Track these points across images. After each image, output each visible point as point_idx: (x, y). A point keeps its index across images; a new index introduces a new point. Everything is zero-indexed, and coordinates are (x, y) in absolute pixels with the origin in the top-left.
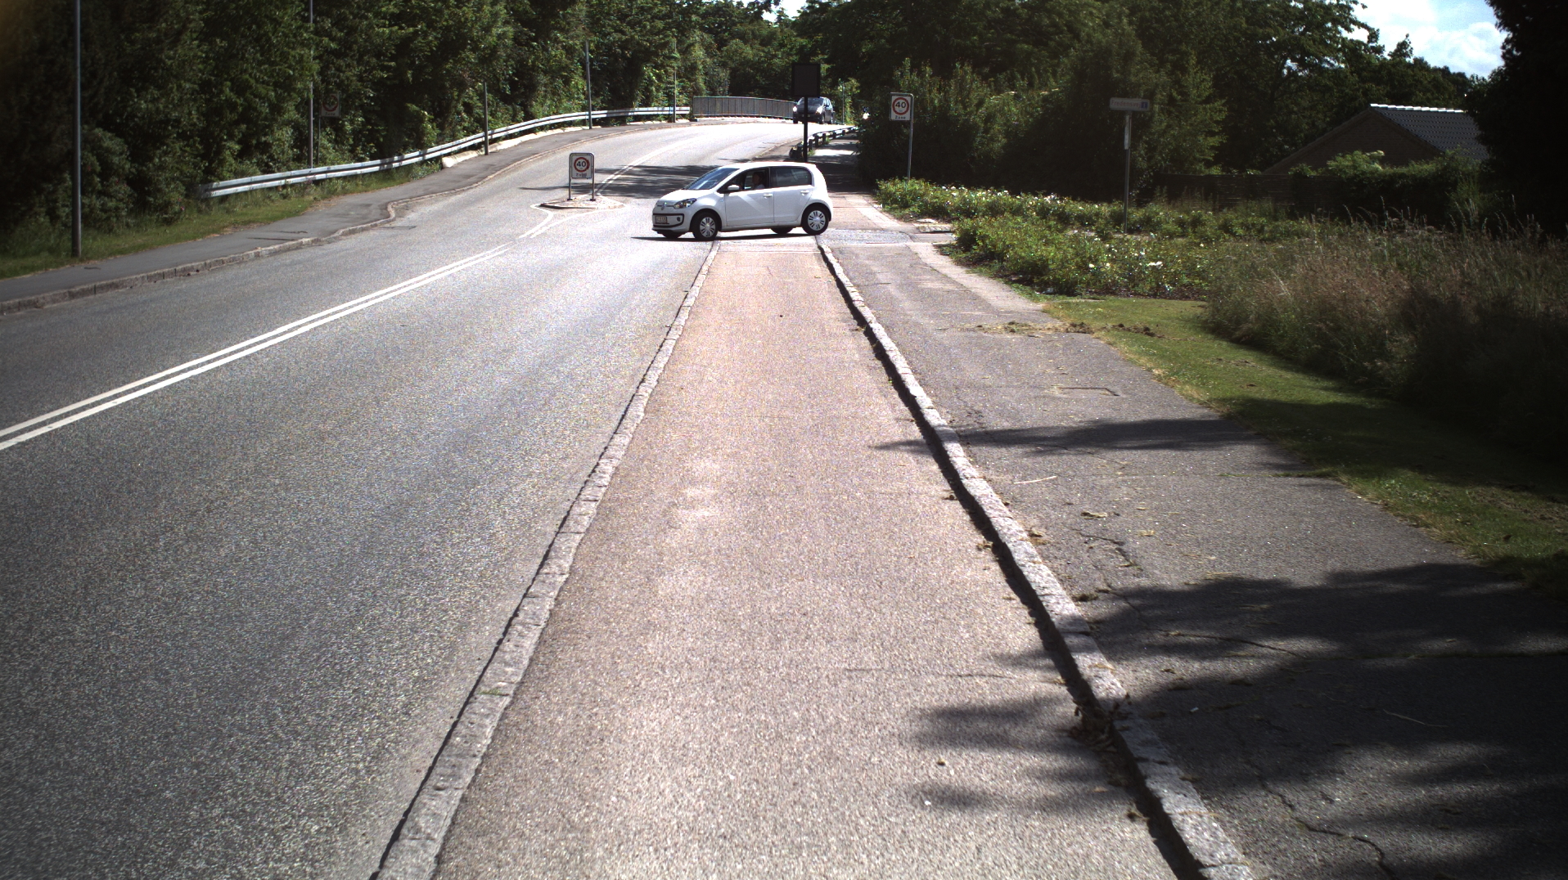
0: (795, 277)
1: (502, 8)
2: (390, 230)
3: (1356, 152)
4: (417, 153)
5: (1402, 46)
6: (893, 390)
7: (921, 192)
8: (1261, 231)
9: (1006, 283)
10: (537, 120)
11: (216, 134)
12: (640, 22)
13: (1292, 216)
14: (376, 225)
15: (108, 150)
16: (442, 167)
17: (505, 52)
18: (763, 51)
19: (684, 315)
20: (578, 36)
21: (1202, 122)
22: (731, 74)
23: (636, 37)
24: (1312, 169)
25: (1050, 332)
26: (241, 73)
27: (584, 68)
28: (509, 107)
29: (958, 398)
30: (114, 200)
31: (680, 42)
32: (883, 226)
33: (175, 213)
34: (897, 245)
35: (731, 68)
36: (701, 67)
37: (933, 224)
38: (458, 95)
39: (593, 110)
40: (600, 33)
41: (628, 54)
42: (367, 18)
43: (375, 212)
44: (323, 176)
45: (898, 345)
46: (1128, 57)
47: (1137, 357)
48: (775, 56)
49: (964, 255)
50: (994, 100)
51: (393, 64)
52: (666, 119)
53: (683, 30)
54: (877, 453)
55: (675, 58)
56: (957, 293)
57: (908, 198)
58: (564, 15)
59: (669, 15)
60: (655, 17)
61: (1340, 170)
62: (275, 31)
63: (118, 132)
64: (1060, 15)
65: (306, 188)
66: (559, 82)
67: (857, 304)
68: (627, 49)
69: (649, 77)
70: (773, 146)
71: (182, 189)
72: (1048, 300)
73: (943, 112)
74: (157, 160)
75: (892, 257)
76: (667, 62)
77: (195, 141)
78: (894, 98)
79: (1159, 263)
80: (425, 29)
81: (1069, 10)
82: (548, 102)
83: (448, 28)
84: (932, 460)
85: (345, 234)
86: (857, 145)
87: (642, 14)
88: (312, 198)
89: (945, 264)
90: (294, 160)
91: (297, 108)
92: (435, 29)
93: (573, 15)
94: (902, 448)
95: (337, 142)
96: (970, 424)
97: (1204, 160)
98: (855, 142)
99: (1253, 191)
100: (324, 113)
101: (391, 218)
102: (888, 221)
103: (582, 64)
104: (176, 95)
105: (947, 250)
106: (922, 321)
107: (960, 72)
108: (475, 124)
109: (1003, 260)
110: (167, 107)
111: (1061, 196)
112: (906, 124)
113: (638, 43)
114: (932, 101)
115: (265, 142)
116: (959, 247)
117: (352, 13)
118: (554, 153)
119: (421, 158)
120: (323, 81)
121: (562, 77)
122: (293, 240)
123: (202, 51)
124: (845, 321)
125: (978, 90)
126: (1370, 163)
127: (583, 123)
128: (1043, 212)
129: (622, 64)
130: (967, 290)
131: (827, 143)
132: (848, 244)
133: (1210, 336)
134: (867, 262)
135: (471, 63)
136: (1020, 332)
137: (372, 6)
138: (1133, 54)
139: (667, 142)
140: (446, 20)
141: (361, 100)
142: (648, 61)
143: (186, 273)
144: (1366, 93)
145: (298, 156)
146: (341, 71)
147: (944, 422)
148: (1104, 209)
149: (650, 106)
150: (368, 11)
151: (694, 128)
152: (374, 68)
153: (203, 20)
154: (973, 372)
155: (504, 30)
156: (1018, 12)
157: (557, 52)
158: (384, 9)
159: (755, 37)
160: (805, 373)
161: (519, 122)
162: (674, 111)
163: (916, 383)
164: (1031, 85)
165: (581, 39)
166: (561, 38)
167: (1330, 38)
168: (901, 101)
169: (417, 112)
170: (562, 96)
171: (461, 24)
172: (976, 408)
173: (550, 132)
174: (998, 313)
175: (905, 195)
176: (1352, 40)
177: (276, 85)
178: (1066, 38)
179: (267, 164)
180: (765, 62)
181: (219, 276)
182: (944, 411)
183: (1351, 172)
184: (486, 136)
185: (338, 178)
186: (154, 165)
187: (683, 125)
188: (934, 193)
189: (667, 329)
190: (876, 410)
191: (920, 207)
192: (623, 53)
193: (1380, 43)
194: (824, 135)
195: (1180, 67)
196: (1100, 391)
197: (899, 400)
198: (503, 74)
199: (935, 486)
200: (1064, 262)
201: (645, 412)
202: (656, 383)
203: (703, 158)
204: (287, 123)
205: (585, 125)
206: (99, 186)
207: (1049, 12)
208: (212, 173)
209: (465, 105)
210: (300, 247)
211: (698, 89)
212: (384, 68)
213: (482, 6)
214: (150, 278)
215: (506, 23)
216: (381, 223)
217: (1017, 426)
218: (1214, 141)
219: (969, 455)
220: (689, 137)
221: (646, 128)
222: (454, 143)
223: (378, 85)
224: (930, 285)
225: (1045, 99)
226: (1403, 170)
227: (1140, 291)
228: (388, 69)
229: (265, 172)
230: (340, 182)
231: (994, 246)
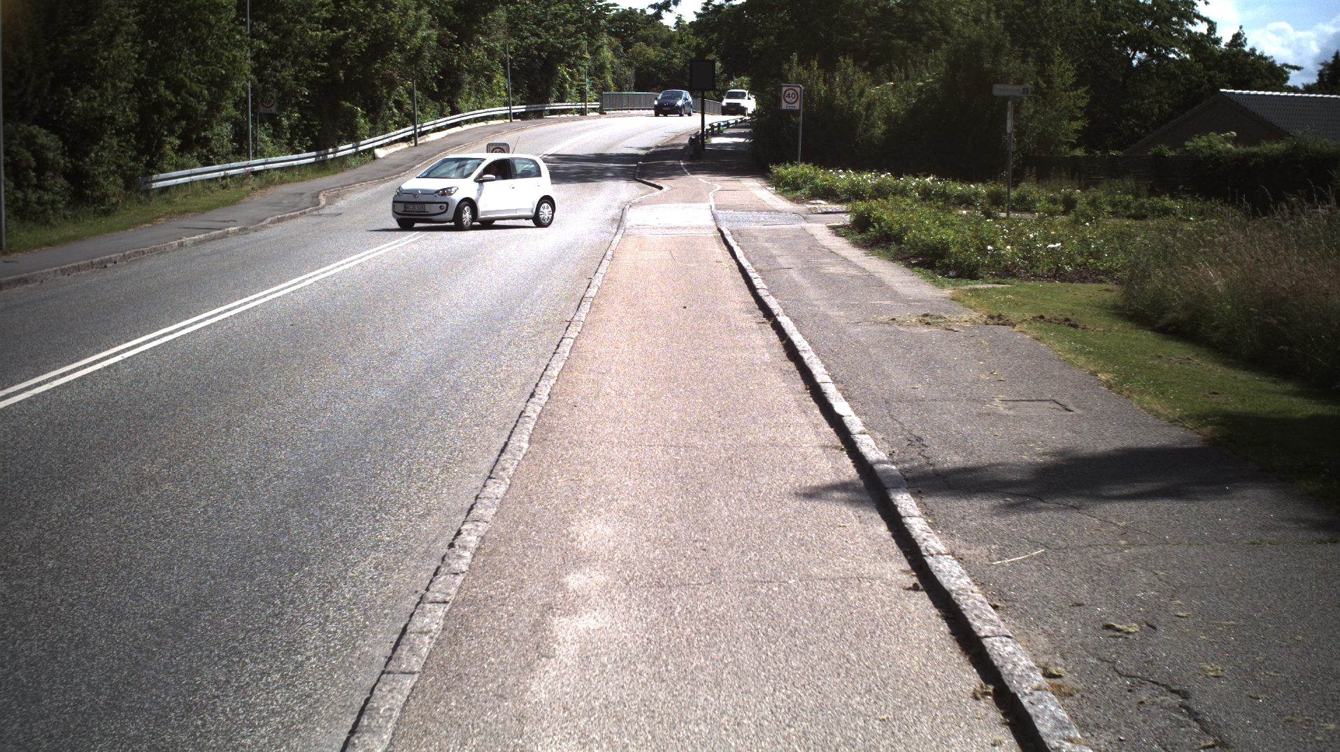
0: (697, 262)
1: (425, 12)
2: (318, 217)
3: (1211, 133)
4: (351, 146)
5: (1237, 37)
6: (813, 403)
7: (811, 175)
8: (1127, 207)
9: (906, 266)
10: (462, 115)
11: (157, 129)
12: (553, 27)
13: (1152, 192)
14: (305, 213)
15: (43, 146)
16: (375, 158)
17: (430, 53)
18: (664, 52)
19: (586, 307)
20: (498, 40)
21: (1066, 108)
22: (636, 73)
23: (551, 40)
24: (1170, 149)
25: (968, 325)
26: (177, 73)
27: (505, 68)
28: (437, 104)
29: (892, 417)
30: (50, 193)
31: (590, 44)
32: (778, 208)
33: (113, 204)
34: (793, 226)
35: (636, 68)
36: (609, 66)
37: (823, 205)
38: (387, 93)
39: (513, 105)
40: (518, 37)
41: (544, 55)
42: (300, 22)
43: (306, 200)
44: (261, 167)
45: (810, 343)
46: (997, 49)
47: (1073, 356)
48: (675, 56)
49: (860, 237)
50: (874, 91)
51: (326, 64)
52: (578, 113)
53: (593, 34)
54: (808, 505)
55: (586, 59)
56: (860, 278)
57: (799, 181)
58: (485, 21)
59: (580, 20)
60: (567, 22)
61: (1198, 150)
62: (210, 33)
63: (54, 128)
64: (932, 13)
65: (244, 179)
66: (482, 81)
67: (762, 293)
68: (543, 51)
69: (563, 76)
70: (673, 135)
71: (120, 181)
72: (953, 285)
73: (828, 102)
74: (93, 155)
75: (789, 238)
76: (579, 62)
77: (131, 136)
78: (784, 89)
79: (1058, 245)
80: (355, 32)
81: (941, 9)
82: (473, 99)
83: (376, 31)
84: (877, 516)
85: (272, 222)
86: (750, 133)
87: (556, 20)
88: (250, 187)
89: (841, 245)
90: (233, 153)
91: (236, 106)
92: (364, 32)
93: (494, 21)
94: (837, 495)
95: (276, 135)
96: (915, 460)
97: (1068, 142)
98: (747, 130)
99: (1114, 170)
100: (262, 110)
101: (320, 206)
102: (781, 203)
103: (503, 64)
104: (110, 94)
105: (842, 231)
106: (830, 313)
107: (843, 66)
108: (406, 119)
109: (901, 243)
110: (102, 105)
111: (941, 175)
112: (795, 113)
113: (553, 46)
114: (819, 93)
115: (205, 136)
116: (854, 229)
117: (286, 18)
118: (478, 144)
119: (354, 150)
120: (260, 81)
121: (485, 76)
122: (220, 229)
123: (134, 52)
124: (751, 313)
125: (860, 79)
126: (1223, 143)
127: (505, 116)
128: (926, 194)
129: (539, 64)
130: (870, 275)
131: (722, 132)
132: (746, 226)
133: (1129, 324)
134: (766, 244)
135: (399, 63)
136: (937, 325)
137: (305, 11)
138: (1004, 46)
139: (579, 133)
140: (374, 24)
141: (297, 98)
142: (562, 61)
143: (103, 265)
144: (1211, 79)
145: (237, 149)
146: (277, 71)
147: (883, 456)
148: (982, 189)
149: (564, 102)
150: (302, 16)
151: (603, 120)
152: (308, 68)
153: (136, 23)
154: (900, 379)
155: (427, 33)
156: (894, 11)
157: (479, 54)
158: (317, 14)
159: (656, 40)
160: (713, 382)
161: (445, 116)
162: (586, 105)
163: (840, 395)
164: (907, 77)
165: (502, 42)
166: (483, 42)
167: (1176, 31)
168: (791, 92)
169: (351, 108)
170: (485, 94)
171: (388, 28)
172: (915, 432)
173: (474, 125)
174: (908, 302)
175: (797, 178)
176: (1196, 33)
177: (211, 83)
178: (938, 34)
179: (207, 158)
180: (666, 62)
181: (135, 267)
182: (879, 436)
183: (1207, 152)
184: (415, 129)
185: (275, 169)
186: (91, 159)
187: (595, 117)
188: (823, 177)
189: (567, 324)
190: (797, 433)
191: (811, 189)
192: (539, 54)
193: (1218, 35)
194: (719, 124)
195: (1044, 60)
196: (1047, 404)
197: (822, 418)
198: (430, 74)
199: (890, 564)
200: (964, 245)
201: (530, 442)
202: (546, 398)
203: (611, 146)
204: (227, 119)
205: (507, 118)
206: (35, 181)
207: (922, 10)
208: (153, 167)
209: (396, 102)
210: (226, 235)
211: (607, 86)
212: (317, 68)
213: (407, 10)
214: (63, 272)
215: (431, 26)
216: (310, 211)
217: (971, 463)
218: (1077, 125)
219: (927, 513)
220: (597, 128)
221: (560, 121)
222: (386, 136)
223: (311, 84)
224: (832, 270)
225: (920, 90)
226: (1255, 149)
227: (1039, 272)
228: (322, 69)
229: (205, 165)
230: (278, 173)
231: (890, 228)
